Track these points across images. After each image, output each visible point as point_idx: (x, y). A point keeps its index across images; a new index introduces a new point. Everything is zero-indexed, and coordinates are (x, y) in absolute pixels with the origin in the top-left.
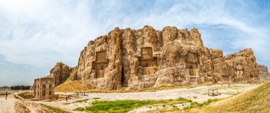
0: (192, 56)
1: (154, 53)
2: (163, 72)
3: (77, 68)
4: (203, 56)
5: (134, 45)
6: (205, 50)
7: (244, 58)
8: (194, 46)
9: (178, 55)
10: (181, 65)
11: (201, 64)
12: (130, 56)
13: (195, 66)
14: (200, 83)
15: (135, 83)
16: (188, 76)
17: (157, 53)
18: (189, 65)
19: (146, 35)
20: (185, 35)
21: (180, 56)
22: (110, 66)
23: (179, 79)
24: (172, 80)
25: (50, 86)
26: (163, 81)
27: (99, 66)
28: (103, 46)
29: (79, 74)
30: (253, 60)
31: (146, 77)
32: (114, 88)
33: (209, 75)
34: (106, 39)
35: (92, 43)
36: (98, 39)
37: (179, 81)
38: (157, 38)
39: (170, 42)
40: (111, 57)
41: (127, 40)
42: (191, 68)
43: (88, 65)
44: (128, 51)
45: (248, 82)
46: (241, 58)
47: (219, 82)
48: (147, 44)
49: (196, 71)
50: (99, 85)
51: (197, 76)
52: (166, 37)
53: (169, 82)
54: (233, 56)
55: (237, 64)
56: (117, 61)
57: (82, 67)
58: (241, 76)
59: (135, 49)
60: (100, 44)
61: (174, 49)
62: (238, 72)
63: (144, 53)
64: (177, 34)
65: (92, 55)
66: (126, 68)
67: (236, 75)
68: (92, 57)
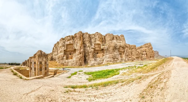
0: (121, 48)
1: (102, 47)
2: (107, 57)
3: (52, 54)
4: (127, 48)
5: (90, 42)
6: (128, 45)
7: (147, 48)
8: (122, 44)
9: (115, 48)
10: (116, 53)
11: (126, 52)
12: (88, 48)
13: (122, 53)
14: (125, 61)
15: (93, 62)
16: (120, 58)
17: (103, 47)
18: (120, 53)
19: (97, 37)
20: (117, 38)
22: (77, 52)
23: (116, 60)
24: (112, 60)
25: (46, 62)
26: (108, 61)
27: (68, 53)
28: (71, 42)
29: (54, 57)
30: (151, 49)
31: (98, 59)
32: (81, 65)
33: (129, 58)
34: (73, 38)
35: (63, 39)
36: (67, 37)
37: (116, 61)
38: (103, 39)
39: (110, 41)
40: (77, 48)
41: (87, 39)
43: (61, 52)
44: (88, 45)
45: (149, 60)
46: (145, 48)
47: (134, 61)
48: (98, 42)
49: (124, 56)
50: (70, 64)
51: (124, 58)
52: (108, 39)
53: (111, 61)
54: (141, 47)
55: (143, 51)
56: (82, 50)
57: (56, 53)
58: (145, 57)
59: (91, 44)
60: (69, 40)
61: (113, 45)
62: (144, 55)
63: (96, 46)
64: (113, 38)
65: (63, 46)
66: (87, 54)
67: (142, 57)
68: (63, 48)
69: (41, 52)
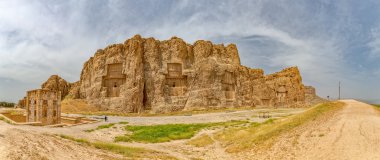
0: (228, 75)
1: (184, 71)
2: (195, 93)
3: (79, 83)
4: (241, 76)
5: (159, 59)
6: (244, 70)
7: (288, 78)
8: (231, 65)
9: (213, 74)
10: (216, 86)
11: (239, 85)
12: (153, 73)
13: (231, 88)
14: (237, 106)
15: (161, 106)
16: (223, 99)
17: (187, 70)
18: (225, 86)
19: (174, 48)
20: (221, 51)
21: (216, 76)
22: (129, 82)
23: (214, 102)
24: (205, 103)
25: (55, 102)
26: (195, 105)
27: (111, 83)
28: (118, 58)
29: (82, 91)
30: (299, 81)
31: (174, 100)
32: (134, 111)
33: (247, 99)
34: (122, 49)
35: (101, 52)
36: (111, 47)
37: (213, 105)
38: (188, 52)
39: (204, 59)
40: (129, 72)
41: (151, 53)
42: (227, 90)
43: (96, 80)
44: (152, 66)
45: (291, 107)
46: (284, 78)
47: (258, 106)
48: (175, 60)
49: (233, 93)
50: (112, 107)
51: (234, 99)
52: (198, 52)
53: (201, 105)
54: (275, 76)
55: (280, 86)
56: (139, 77)
57: (87, 83)
58: (283, 100)
59: (161, 65)
60: (113, 55)
61: (209, 67)
62: (280, 95)
63: (171, 69)
64: (212, 51)
65: (102, 67)
66: (149, 87)
67: (277, 99)
68: (101, 71)
69: (57, 78)
